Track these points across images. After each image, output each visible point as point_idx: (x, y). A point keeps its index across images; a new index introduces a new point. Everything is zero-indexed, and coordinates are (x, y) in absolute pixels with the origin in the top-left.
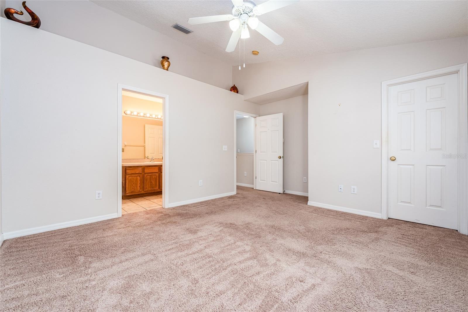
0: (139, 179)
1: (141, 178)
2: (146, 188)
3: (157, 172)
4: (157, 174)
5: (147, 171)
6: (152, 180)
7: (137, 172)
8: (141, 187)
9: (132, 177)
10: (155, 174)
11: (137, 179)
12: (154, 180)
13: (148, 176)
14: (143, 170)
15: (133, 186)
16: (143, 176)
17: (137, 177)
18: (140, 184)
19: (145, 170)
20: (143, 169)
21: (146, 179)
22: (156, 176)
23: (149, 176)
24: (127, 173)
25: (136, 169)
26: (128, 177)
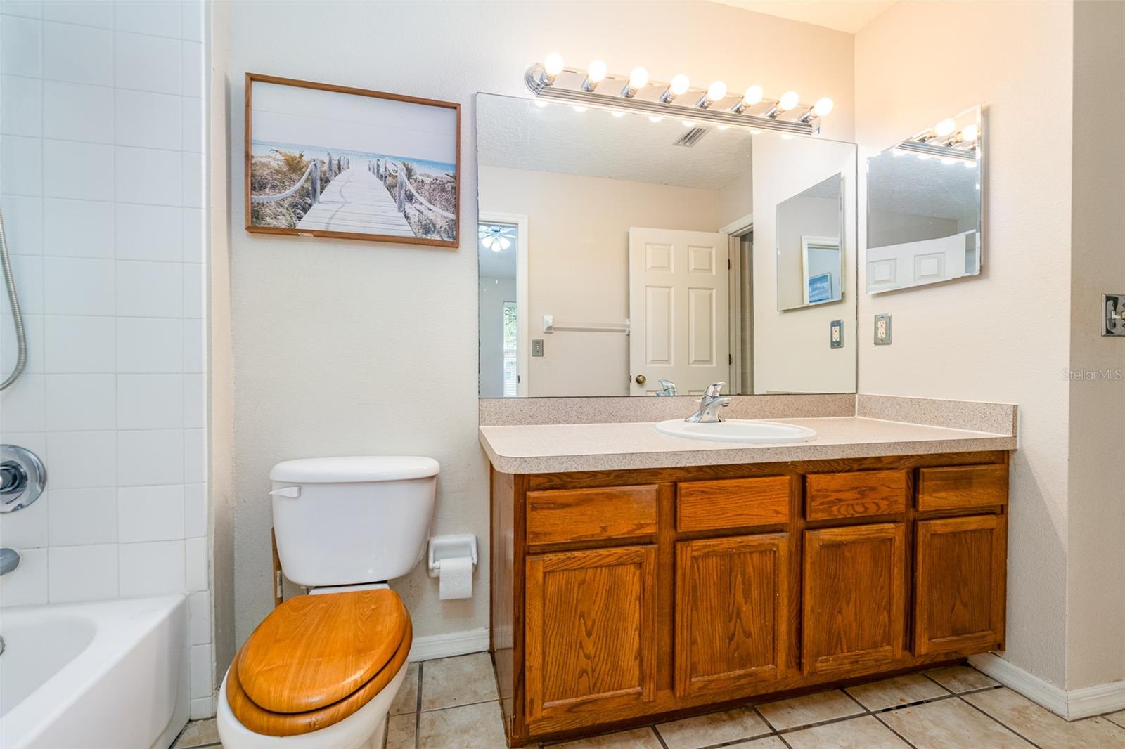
0: (636, 587)
1: (649, 581)
2: (694, 671)
3: (783, 519)
4: (782, 542)
5: (694, 515)
6: (740, 598)
7: (621, 529)
8: (651, 659)
9: (580, 575)
10: (765, 538)
11: (614, 587)
12: (755, 593)
13: (706, 556)
14: (667, 505)
15: (588, 657)
16: (667, 559)
17: (619, 570)
18: (640, 630)
19: (685, 510)
20: (668, 493)
21: (694, 588)
22: (770, 557)
23: (713, 563)
24: (537, 535)
25: (611, 497)
26: (540, 576)
